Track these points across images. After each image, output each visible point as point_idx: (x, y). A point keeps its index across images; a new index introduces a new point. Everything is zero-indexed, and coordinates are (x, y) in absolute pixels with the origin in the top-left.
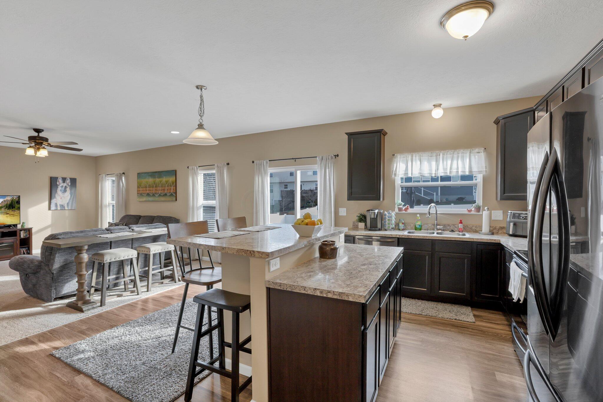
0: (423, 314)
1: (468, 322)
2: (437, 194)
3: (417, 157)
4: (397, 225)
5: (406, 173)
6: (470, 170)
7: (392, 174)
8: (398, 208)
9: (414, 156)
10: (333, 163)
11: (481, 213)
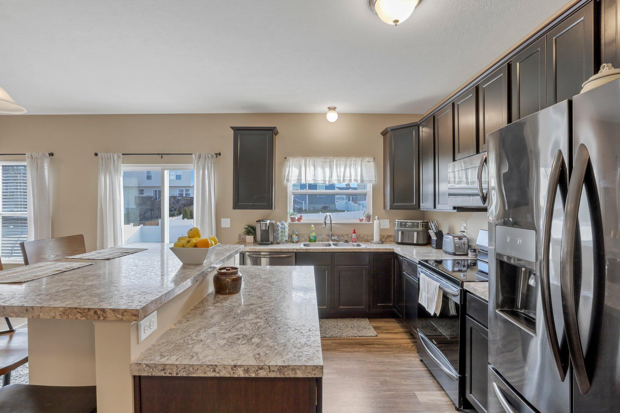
0: (327, 336)
1: (371, 336)
2: (305, 203)
3: (311, 163)
4: (290, 236)
5: (299, 179)
6: (362, 179)
7: (284, 180)
8: (291, 218)
9: (308, 160)
10: (213, 163)
11: (371, 222)
